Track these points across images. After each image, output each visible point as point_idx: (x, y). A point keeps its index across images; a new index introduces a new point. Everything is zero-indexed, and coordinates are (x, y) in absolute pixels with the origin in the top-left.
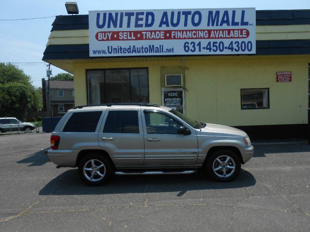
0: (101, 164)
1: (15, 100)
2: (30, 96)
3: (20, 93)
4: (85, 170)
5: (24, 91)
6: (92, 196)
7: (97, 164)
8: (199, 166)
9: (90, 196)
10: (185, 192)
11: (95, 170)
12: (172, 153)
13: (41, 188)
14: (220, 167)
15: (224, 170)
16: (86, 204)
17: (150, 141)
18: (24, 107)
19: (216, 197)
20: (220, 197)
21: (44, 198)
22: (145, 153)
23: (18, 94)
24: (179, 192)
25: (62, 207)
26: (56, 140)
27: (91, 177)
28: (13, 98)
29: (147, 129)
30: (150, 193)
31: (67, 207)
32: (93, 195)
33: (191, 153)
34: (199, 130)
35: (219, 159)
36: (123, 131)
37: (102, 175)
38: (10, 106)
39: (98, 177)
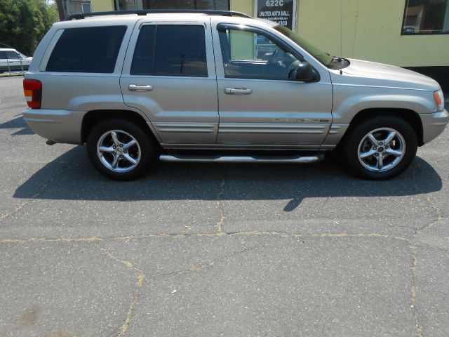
0: (131, 139)
1: (13, 20)
2: (36, 13)
3: (20, 8)
4: (101, 151)
5: (25, 5)
6: (113, 204)
7: (123, 139)
8: (329, 148)
9: (109, 203)
10: (300, 201)
11: (119, 150)
12: (277, 121)
13: (21, 182)
14: (372, 152)
15: (381, 158)
16: (97, 224)
17: (231, 93)
18: (30, 33)
19: (368, 217)
20: (375, 217)
21: (22, 203)
22: (219, 120)
23: (16, 8)
24: (288, 201)
25: (50, 229)
26: (34, 89)
27: (114, 163)
28: (10, 16)
29: (225, 68)
30: (228, 201)
31: (60, 229)
32: (115, 203)
33: (315, 121)
34: (337, 72)
35: (373, 134)
36: (181, 72)
37: (134, 161)
38: (6, 30)
39: (127, 163)
